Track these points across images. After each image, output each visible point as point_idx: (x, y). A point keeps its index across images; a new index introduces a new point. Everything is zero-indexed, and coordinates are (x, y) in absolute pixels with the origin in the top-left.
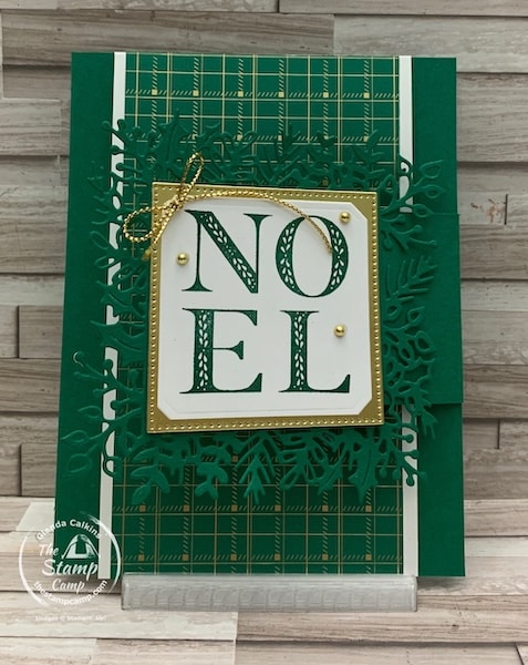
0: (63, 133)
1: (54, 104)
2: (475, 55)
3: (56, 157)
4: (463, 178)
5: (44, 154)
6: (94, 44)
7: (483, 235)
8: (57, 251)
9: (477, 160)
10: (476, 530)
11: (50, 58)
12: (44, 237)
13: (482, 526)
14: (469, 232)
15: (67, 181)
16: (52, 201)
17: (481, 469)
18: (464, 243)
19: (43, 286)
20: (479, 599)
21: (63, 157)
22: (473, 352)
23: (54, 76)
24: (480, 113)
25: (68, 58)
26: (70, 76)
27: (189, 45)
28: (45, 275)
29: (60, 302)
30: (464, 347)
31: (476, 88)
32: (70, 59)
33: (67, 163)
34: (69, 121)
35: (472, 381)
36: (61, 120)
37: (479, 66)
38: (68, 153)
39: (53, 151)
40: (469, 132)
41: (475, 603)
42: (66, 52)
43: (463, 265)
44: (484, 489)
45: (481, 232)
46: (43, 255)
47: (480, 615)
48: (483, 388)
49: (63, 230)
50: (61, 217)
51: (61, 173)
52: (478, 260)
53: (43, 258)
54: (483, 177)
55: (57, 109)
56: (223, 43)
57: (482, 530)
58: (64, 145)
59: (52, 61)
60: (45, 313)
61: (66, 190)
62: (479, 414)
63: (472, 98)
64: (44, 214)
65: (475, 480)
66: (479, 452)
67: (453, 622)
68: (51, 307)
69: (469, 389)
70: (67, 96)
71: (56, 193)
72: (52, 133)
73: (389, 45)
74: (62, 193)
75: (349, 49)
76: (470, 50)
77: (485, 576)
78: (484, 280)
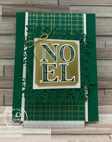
0: (14, 29)
1: (13, 23)
2: (99, 13)
3: (13, 34)
4: (97, 38)
5: (10, 34)
6: (21, 11)
7: (101, 50)
8: (13, 54)
9: (99, 35)
10: (100, 112)
11: (12, 14)
12: (10, 51)
13: (102, 111)
14: (98, 49)
15: (15, 39)
16: (12, 43)
17: (101, 99)
18: (97, 52)
19: (10, 61)
20: (101, 125)
21: (14, 34)
22: (99, 74)
23: (12, 18)
24: (99, 25)
25: (15, 14)
26: (16, 18)
27: (40, 11)
28: (10, 59)
29: (14, 64)
30: (97, 73)
31: (99, 20)
32: (16, 14)
33: (15, 35)
34: (16, 27)
35: (99, 80)
36: (14, 27)
37: (99, 16)
38: (15, 33)
39: (12, 33)
40: (97, 29)
41: (100, 126)
42: (15, 13)
43: (97, 56)
44: (102, 104)
45: (100, 49)
46: (10, 54)
47: (101, 128)
48: (101, 82)
49: (14, 49)
50: (14, 47)
51: (14, 38)
52: (100, 55)
53: (10, 55)
54: (100, 38)
55: (13, 24)
56: (47, 11)
57: (102, 112)
58: (15, 32)
59: (12, 15)
60: (10, 67)
61: (15, 41)
62: (100, 87)
63: (98, 22)
64: (10, 46)
65: (100, 101)
66: (101, 96)
67: (96, 130)
68: (11, 65)
69: (98, 82)
70: (15, 22)
71: (13, 42)
72: (12, 29)
73: (81, 11)
74: (14, 42)
75: (73, 12)
76: (97, 12)
77: (102, 121)
78: (101, 59)
